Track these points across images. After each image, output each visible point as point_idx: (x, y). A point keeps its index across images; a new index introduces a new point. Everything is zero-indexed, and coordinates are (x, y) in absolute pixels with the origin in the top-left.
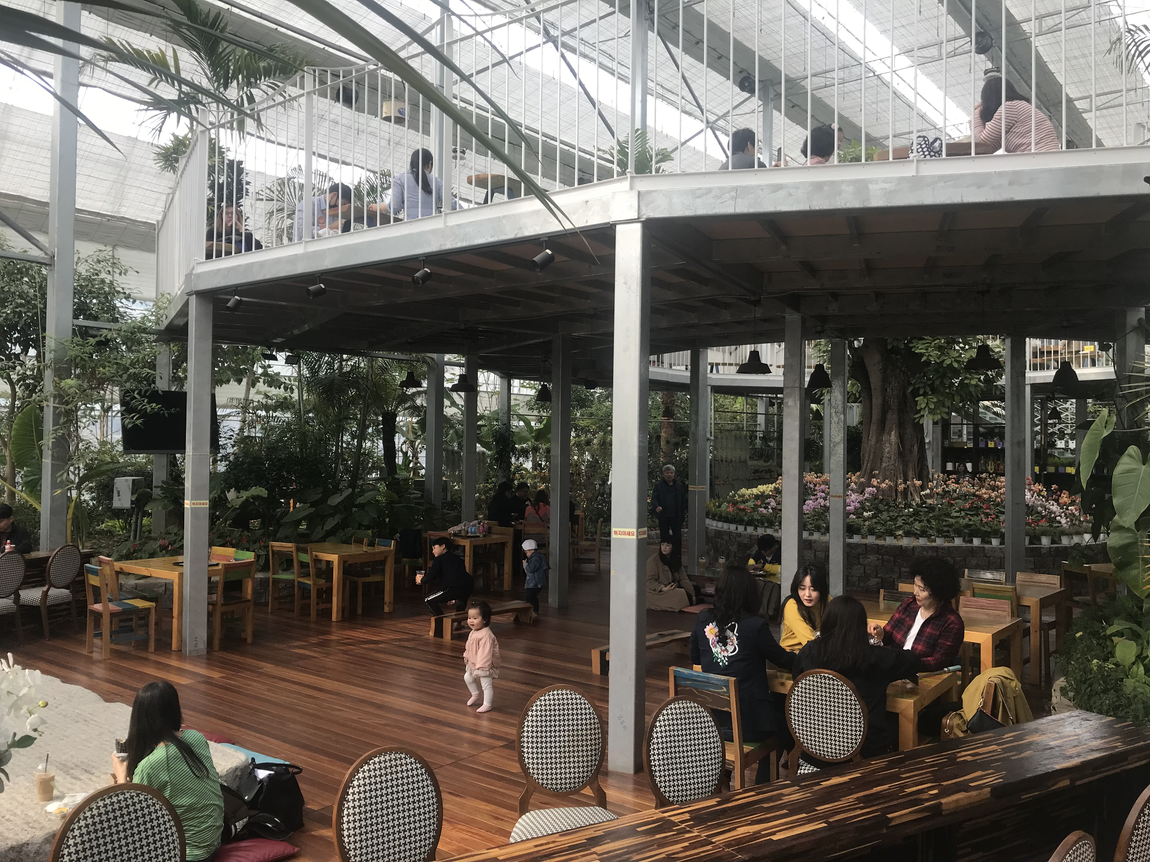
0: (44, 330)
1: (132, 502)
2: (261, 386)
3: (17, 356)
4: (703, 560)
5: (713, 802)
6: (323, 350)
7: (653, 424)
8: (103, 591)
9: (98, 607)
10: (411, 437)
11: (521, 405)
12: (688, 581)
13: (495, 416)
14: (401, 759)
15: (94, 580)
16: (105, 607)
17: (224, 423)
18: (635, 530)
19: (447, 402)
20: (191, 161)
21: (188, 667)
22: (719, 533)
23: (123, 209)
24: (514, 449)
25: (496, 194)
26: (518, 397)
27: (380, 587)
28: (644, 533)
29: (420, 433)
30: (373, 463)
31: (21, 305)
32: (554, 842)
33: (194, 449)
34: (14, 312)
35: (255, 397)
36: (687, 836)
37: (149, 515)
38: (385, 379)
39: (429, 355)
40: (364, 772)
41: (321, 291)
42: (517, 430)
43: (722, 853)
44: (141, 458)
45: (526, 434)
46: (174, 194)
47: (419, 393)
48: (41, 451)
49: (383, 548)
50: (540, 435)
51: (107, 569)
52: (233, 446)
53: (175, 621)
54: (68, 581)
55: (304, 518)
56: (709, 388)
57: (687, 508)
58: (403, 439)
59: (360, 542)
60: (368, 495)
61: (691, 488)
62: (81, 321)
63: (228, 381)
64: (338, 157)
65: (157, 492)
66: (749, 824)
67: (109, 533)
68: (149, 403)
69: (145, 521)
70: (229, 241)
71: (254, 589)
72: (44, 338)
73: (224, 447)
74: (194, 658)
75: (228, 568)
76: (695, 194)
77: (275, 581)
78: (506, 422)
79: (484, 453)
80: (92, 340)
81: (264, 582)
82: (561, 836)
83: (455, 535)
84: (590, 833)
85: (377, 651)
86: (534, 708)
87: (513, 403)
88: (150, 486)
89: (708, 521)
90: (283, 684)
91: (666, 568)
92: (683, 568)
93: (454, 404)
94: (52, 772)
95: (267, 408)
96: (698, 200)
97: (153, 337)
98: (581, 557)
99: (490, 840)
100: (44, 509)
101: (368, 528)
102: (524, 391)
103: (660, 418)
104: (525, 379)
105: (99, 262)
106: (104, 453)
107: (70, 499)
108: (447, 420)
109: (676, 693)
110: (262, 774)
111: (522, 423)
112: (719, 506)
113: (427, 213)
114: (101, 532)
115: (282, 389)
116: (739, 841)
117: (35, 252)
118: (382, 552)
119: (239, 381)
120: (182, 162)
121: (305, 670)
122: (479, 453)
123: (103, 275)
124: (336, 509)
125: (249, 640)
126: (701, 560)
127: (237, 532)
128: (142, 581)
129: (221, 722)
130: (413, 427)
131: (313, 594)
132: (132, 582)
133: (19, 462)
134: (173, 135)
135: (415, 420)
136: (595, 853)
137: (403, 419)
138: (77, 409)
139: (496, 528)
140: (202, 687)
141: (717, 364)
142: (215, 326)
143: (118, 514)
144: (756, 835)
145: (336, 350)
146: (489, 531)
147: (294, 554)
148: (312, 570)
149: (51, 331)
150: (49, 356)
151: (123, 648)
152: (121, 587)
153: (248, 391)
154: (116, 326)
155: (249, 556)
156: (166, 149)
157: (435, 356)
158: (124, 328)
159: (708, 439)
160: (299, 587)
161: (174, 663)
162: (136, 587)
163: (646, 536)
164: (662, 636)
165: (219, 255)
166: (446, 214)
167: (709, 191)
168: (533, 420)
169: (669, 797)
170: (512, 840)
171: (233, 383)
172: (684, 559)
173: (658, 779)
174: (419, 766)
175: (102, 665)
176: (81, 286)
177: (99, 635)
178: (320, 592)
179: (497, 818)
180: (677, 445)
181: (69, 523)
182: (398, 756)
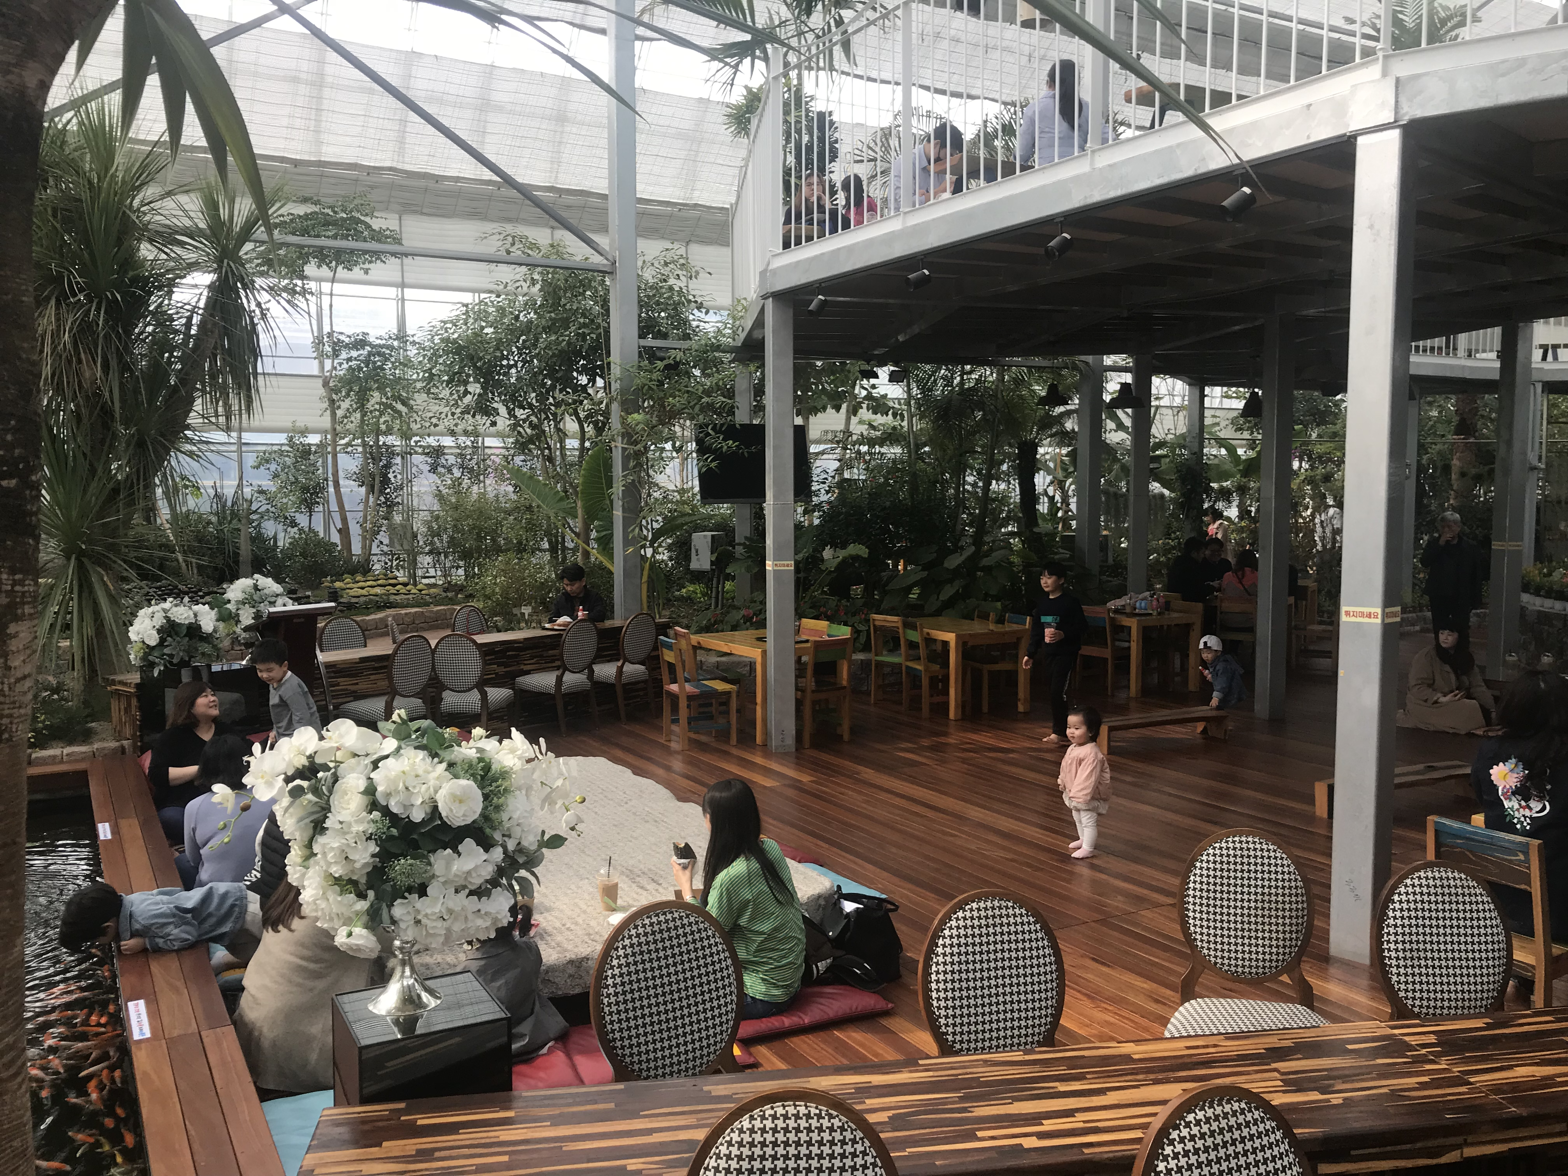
0: (608, 354)
1: (712, 563)
2: (865, 413)
3: (584, 388)
4: (1513, 658)
5: (1479, 1023)
6: (939, 361)
7: (1438, 447)
8: (679, 669)
9: (674, 687)
10: (1060, 475)
11: (1223, 424)
12: (1484, 688)
13: (1181, 442)
14: (1007, 908)
15: (669, 656)
16: (682, 688)
17: (818, 463)
18: (1379, 611)
19: (1110, 425)
20: (764, 120)
21: (775, 766)
22: (1545, 617)
23: (696, 194)
24: (1208, 490)
25: (1169, 113)
26: (1218, 413)
27: (1012, 677)
28: (1394, 615)
29: (1071, 469)
30: (1009, 512)
31: (584, 325)
32: (1215, 1046)
33: (775, 498)
34: (578, 334)
35: (858, 429)
36: (1429, 1067)
37: (733, 578)
38: (1021, 397)
39: (1083, 358)
40: (957, 919)
41: (925, 279)
42: (1216, 461)
43: (1484, 1101)
44: (725, 509)
45: (1229, 466)
46: (746, 166)
47: (1069, 413)
48: (612, 502)
49: (1015, 627)
50: (1251, 468)
51: (683, 643)
52: (827, 492)
53: (759, 709)
54: (642, 656)
55: (915, 584)
56: (1539, 387)
57: (1487, 577)
58: (1049, 479)
59: (985, 617)
60: (997, 555)
61: (1496, 545)
62: (650, 341)
63: (824, 409)
64: (960, 89)
65: (739, 550)
66: (1537, 1064)
67: (688, 600)
68: (725, 440)
69: (728, 585)
70: (810, 222)
71: (851, 676)
72: (609, 364)
73: (817, 493)
74: (781, 756)
75: (818, 645)
76: (1496, 71)
77: (879, 664)
78: (1196, 450)
79: (1162, 496)
80: (660, 364)
81: (865, 665)
82: (1227, 1039)
83: (1116, 611)
84: (1273, 1042)
85: (1004, 761)
86: (1205, 858)
87: (1208, 421)
88: (732, 543)
89: (1525, 597)
90: (883, 796)
91: (1447, 668)
92: (1476, 669)
93: (1120, 426)
94: (615, 878)
95: (871, 442)
96: (1501, 79)
97: (728, 357)
98: (1311, 648)
99: (1146, 1029)
100: (617, 568)
101: (997, 599)
102: (1228, 403)
103: (1451, 438)
104: (1230, 385)
105: (666, 264)
106: (684, 503)
107: (644, 558)
108: (1110, 450)
109: (1438, 854)
110: (849, 907)
111: (1223, 451)
112: (1549, 574)
113: (1066, 154)
114: (681, 599)
115: (890, 416)
116: (1515, 1087)
117: (597, 260)
118: (1014, 632)
119: (838, 409)
120: (754, 122)
121: (913, 780)
122: (1154, 496)
123: (672, 281)
124: (956, 573)
125: (846, 737)
126: (1508, 658)
127: (833, 601)
128: (723, 659)
129: (810, 838)
130: (1062, 461)
131: (925, 682)
132: (714, 659)
133: (590, 517)
134: (746, 87)
135: (1064, 451)
136: (1275, 1070)
137: (1046, 451)
138: (647, 449)
139: (1178, 602)
140: (791, 793)
141: (1555, 347)
142: (796, 338)
143: (698, 576)
144: (1547, 1082)
145: (955, 359)
146: (1167, 607)
147: (901, 631)
148: (922, 652)
149: (615, 357)
150: (615, 386)
151: (703, 738)
152: (700, 665)
153: (848, 420)
154: (685, 345)
155: (844, 632)
156: (738, 107)
157: (1090, 359)
158: (695, 346)
159: (1533, 468)
160: (907, 673)
161: (759, 760)
162: (718, 665)
163: (1398, 619)
164: (1432, 768)
165: (798, 243)
166: (1093, 152)
167: (1521, 62)
168: (1241, 446)
169: (1413, 1006)
170: (1167, 1035)
171: (830, 411)
172: (1480, 657)
173: (1395, 978)
174: (1032, 919)
175: (680, 757)
176: (648, 297)
177: (675, 721)
178: (934, 681)
179: (1157, 1001)
180: (1478, 479)
181: (645, 587)
182: (1003, 904)
